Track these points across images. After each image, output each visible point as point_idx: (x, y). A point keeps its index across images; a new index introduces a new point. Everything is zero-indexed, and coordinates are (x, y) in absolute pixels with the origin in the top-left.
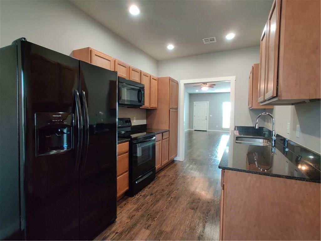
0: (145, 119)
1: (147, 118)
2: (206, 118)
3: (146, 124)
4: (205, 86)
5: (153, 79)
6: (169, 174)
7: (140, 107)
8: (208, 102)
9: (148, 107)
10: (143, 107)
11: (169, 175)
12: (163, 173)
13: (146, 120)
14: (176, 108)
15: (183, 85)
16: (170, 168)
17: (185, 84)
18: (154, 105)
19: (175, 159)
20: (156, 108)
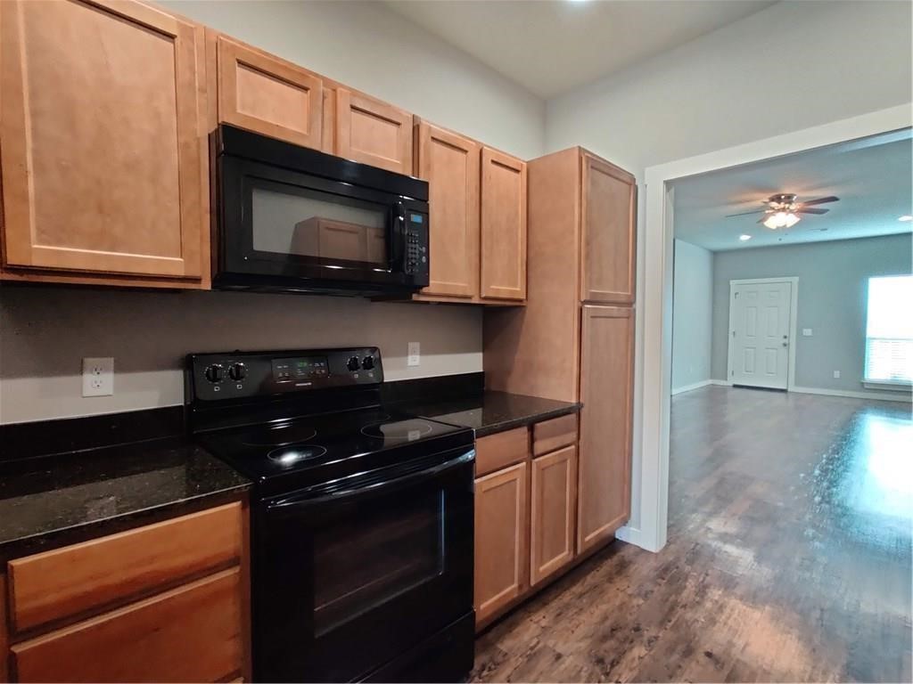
0: (479, 351)
1: (486, 347)
2: (786, 341)
3: (482, 371)
4: (784, 210)
5: (493, 161)
6: (560, 649)
7: (415, 297)
8: (796, 279)
9: (470, 298)
10: (425, 295)
11: (559, 657)
12: (529, 632)
13: (480, 355)
14: (623, 300)
15: (661, 188)
16: (581, 596)
17: (669, 184)
18: (503, 286)
19: (621, 535)
20: (521, 301)
